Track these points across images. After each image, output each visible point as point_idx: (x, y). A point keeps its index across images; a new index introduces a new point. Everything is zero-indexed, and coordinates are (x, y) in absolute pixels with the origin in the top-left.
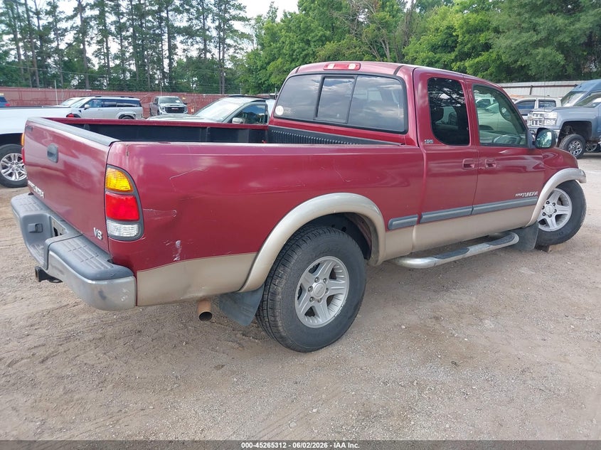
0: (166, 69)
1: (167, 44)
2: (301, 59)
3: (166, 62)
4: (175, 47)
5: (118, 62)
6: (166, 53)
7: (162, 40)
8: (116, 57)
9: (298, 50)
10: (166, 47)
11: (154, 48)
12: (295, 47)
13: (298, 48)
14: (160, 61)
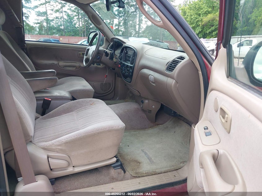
0: (137, 30)
1: (138, 19)
2: (195, 23)
3: (137, 27)
4: (142, 20)
5: (117, 27)
6: (138, 23)
7: (137, 17)
8: (116, 25)
9: (194, 19)
10: (138, 20)
11: (133, 20)
12: (193, 17)
13: (194, 18)
14: (135, 26)
